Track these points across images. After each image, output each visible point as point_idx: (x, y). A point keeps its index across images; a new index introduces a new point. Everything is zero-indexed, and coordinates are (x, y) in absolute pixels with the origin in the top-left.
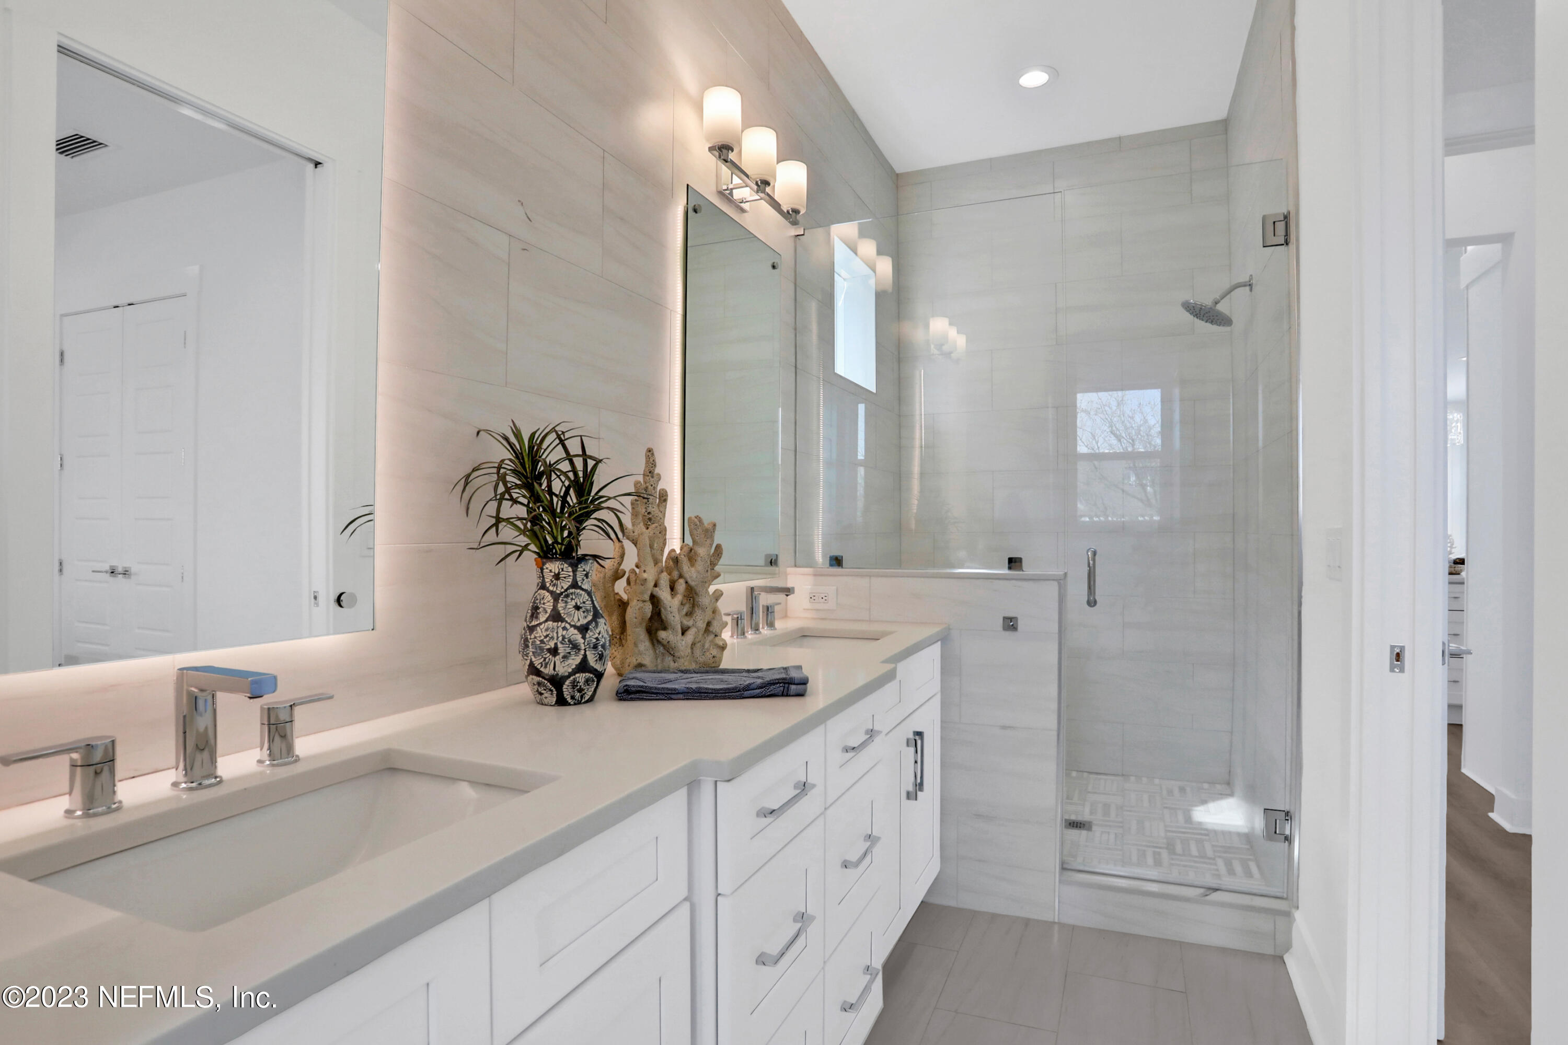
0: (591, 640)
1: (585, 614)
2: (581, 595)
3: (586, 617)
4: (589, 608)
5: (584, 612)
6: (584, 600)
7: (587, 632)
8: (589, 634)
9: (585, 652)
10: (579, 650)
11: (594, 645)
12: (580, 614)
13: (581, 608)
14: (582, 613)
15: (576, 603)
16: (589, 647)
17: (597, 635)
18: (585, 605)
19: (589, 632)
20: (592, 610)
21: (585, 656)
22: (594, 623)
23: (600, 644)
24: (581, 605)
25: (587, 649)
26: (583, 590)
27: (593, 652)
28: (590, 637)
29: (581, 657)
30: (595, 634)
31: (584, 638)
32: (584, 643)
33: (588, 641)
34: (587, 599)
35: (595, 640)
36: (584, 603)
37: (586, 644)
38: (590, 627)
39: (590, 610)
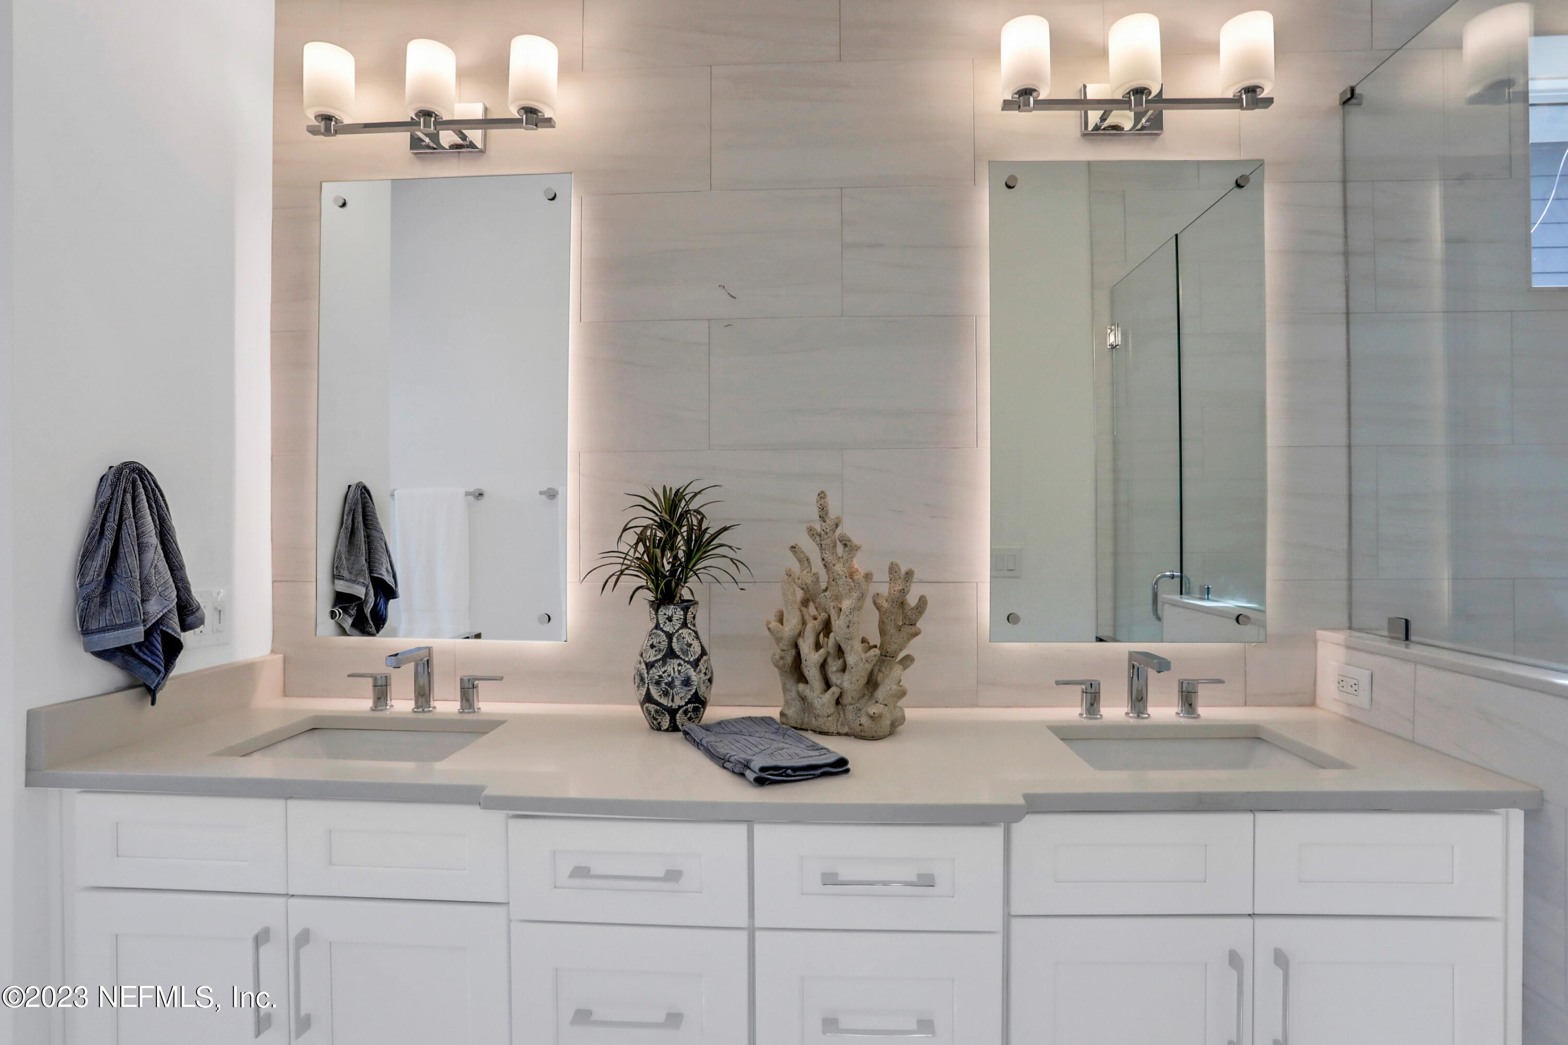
0: (654, 677)
1: (657, 653)
2: (660, 636)
3: (656, 656)
4: (662, 648)
5: (656, 651)
6: (661, 641)
7: (651, 668)
8: (653, 671)
9: (648, 685)
10: (644, 683)
11: (656, 681)
12: (653, 652)
13: (655, 647)
14: (654, 651)
15: (653, 642)
16: (652, 682)
17: (661, 673)
18: (659, 645)
19: (653, 669)
20: (665, 650)
21: (648, 689)
22: (661, 662)
23: (664, 682)
24: (656, 645)
25: (650, 684)
26: (663, 631)
27: (656, 687)
28: (653, 674)
29: (646, 689)
30: (659, 672)
31: (648, 673)
32: (647, 678)
33: (651, 677)
34: (664, 639)
35: (658, 677)
36: (660, 643)
37: (649, 679)
38: (656, 665)
39: (663, 650)
